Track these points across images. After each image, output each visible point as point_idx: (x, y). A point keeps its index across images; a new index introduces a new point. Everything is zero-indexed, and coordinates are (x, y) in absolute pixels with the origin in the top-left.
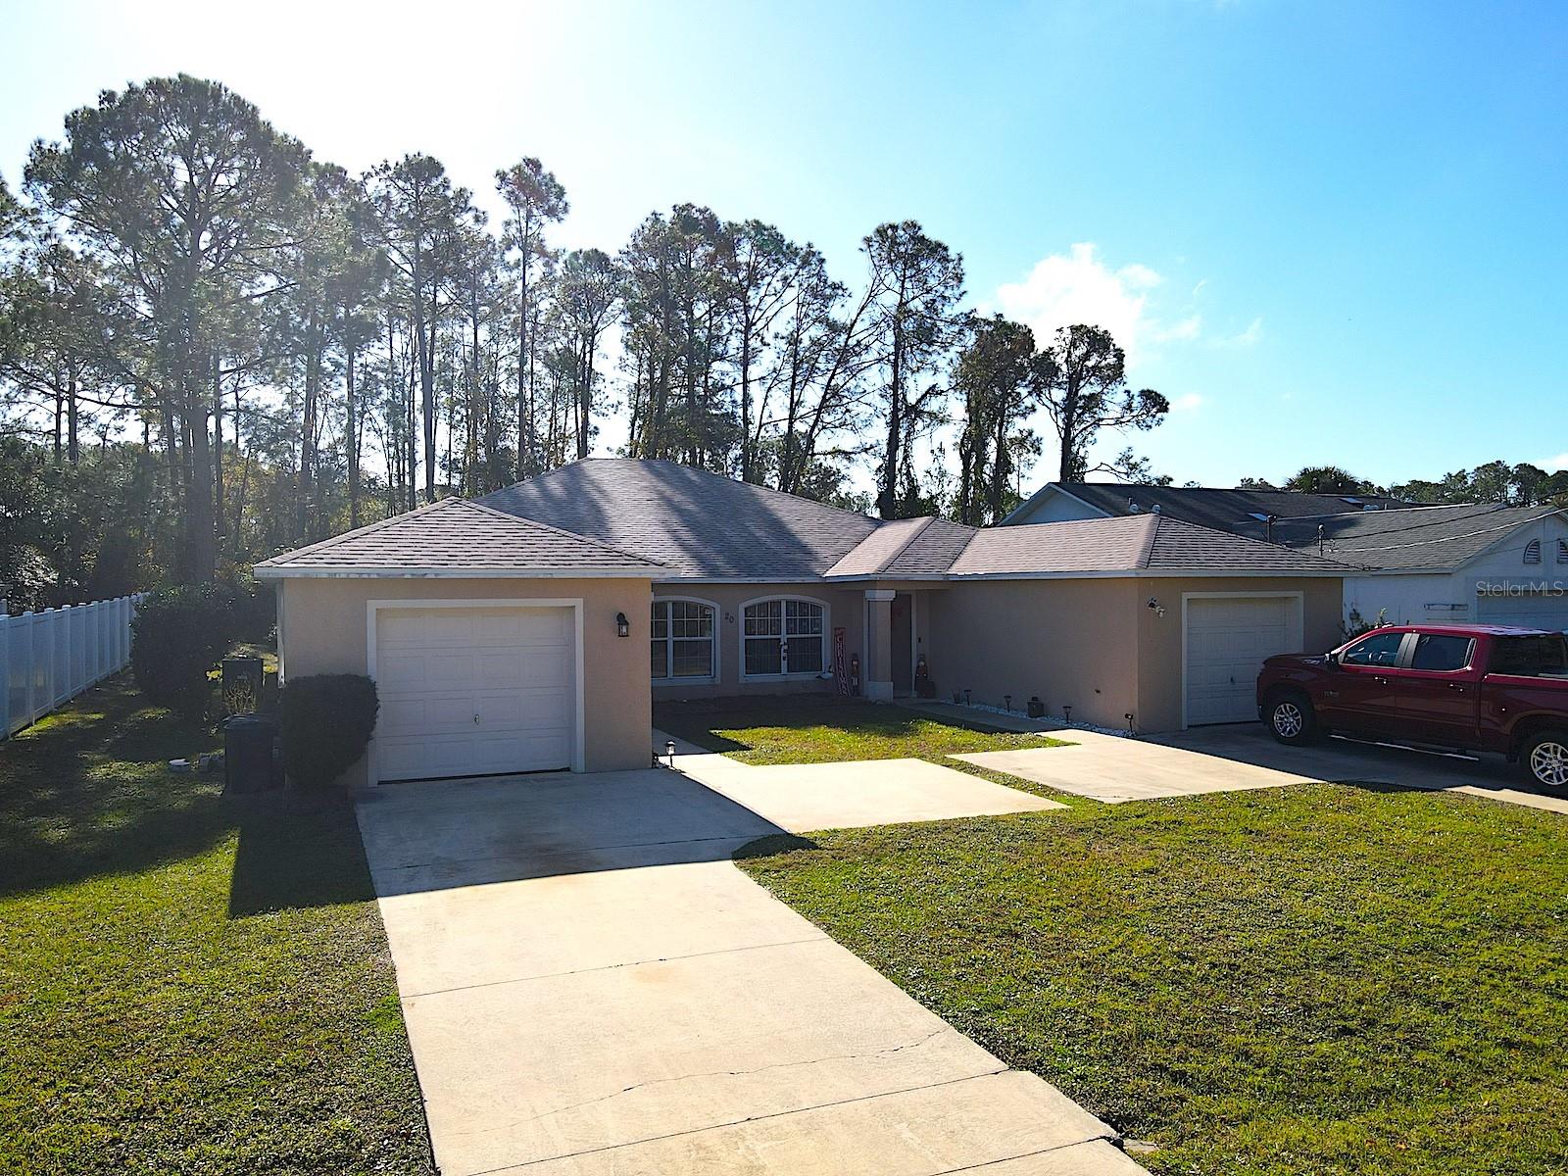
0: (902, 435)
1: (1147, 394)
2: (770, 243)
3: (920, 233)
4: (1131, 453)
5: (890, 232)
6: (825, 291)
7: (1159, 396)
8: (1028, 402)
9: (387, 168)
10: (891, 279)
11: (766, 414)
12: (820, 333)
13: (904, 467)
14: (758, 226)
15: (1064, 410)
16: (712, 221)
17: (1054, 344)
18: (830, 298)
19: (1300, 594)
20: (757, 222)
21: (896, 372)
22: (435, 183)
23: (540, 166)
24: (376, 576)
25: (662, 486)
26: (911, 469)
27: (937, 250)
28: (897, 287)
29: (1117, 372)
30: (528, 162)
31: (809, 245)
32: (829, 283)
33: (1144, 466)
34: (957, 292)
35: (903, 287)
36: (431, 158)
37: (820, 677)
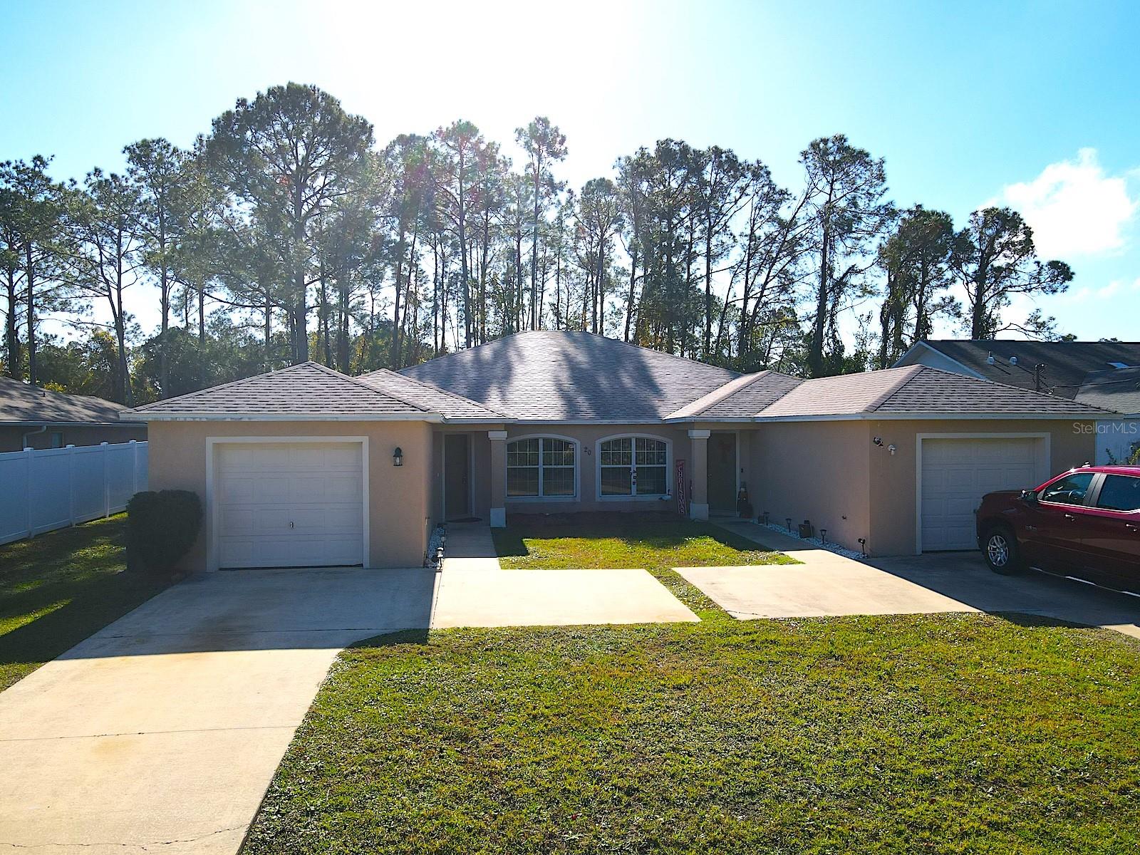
0: (829, 306)
1: (1053, 264)
2: (729, 163)
3: (846, 144)
4: (1039, 314)
5: (822, 145)
6: (775, 196)
7: (1065, 265)
8: (948, 275)
9: (441, 132)
10: (823, 183)
11: (731, 294)
12: (773, 229)
13: (830, 332)
14: (717, 152)
15: (974, 280)
16: (685, 149)
17: (969, 226)
18: (781, 201)
19: (1047, 435)
20: (716, 147)
21: (824, 257)
22: (473, 140)
23: (549, 123)
24: (205, 420)
25: (571, 350)
26: (836, 333)
27: (860, 157)
28: (828, 189)
29: (1027, 247)
30: (539, 120)
31: (758, 162)
32: (777, 190)
33: (1051, 325)
34: (879, 189)
35: (832, 189)
36: (468, 123)
37: (661, 498)
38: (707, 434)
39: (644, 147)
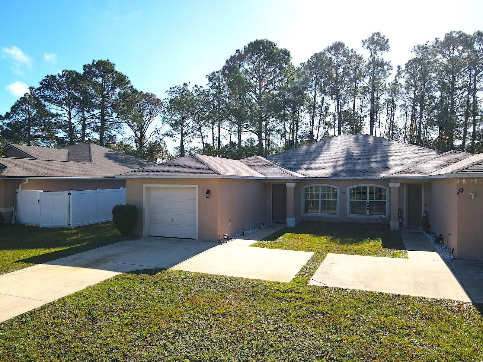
30: (374, 34)
37: (381, 217)
38: (397, 185)
39: (438, 38)
